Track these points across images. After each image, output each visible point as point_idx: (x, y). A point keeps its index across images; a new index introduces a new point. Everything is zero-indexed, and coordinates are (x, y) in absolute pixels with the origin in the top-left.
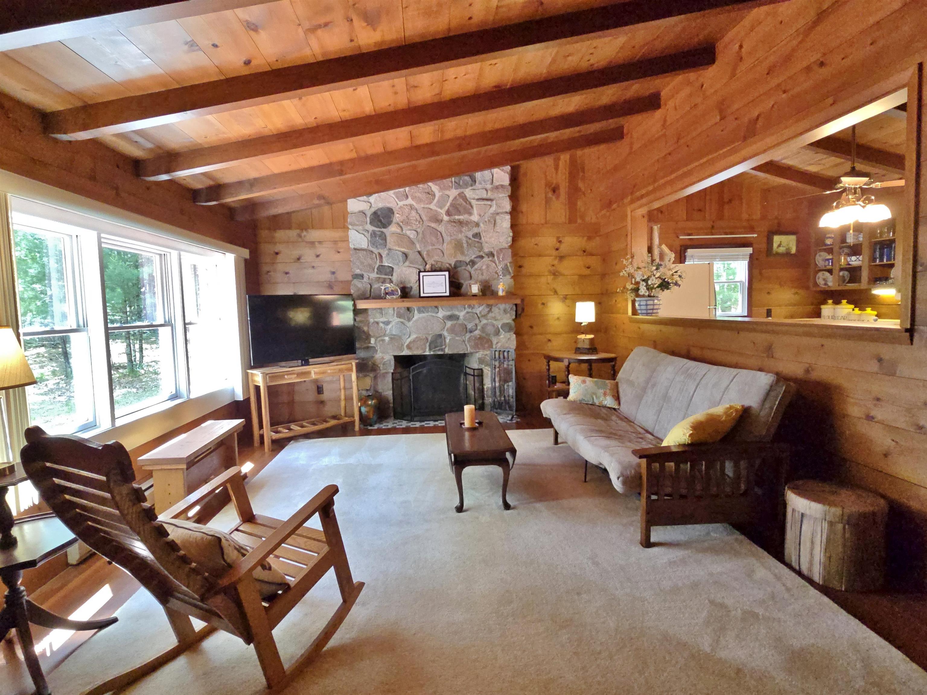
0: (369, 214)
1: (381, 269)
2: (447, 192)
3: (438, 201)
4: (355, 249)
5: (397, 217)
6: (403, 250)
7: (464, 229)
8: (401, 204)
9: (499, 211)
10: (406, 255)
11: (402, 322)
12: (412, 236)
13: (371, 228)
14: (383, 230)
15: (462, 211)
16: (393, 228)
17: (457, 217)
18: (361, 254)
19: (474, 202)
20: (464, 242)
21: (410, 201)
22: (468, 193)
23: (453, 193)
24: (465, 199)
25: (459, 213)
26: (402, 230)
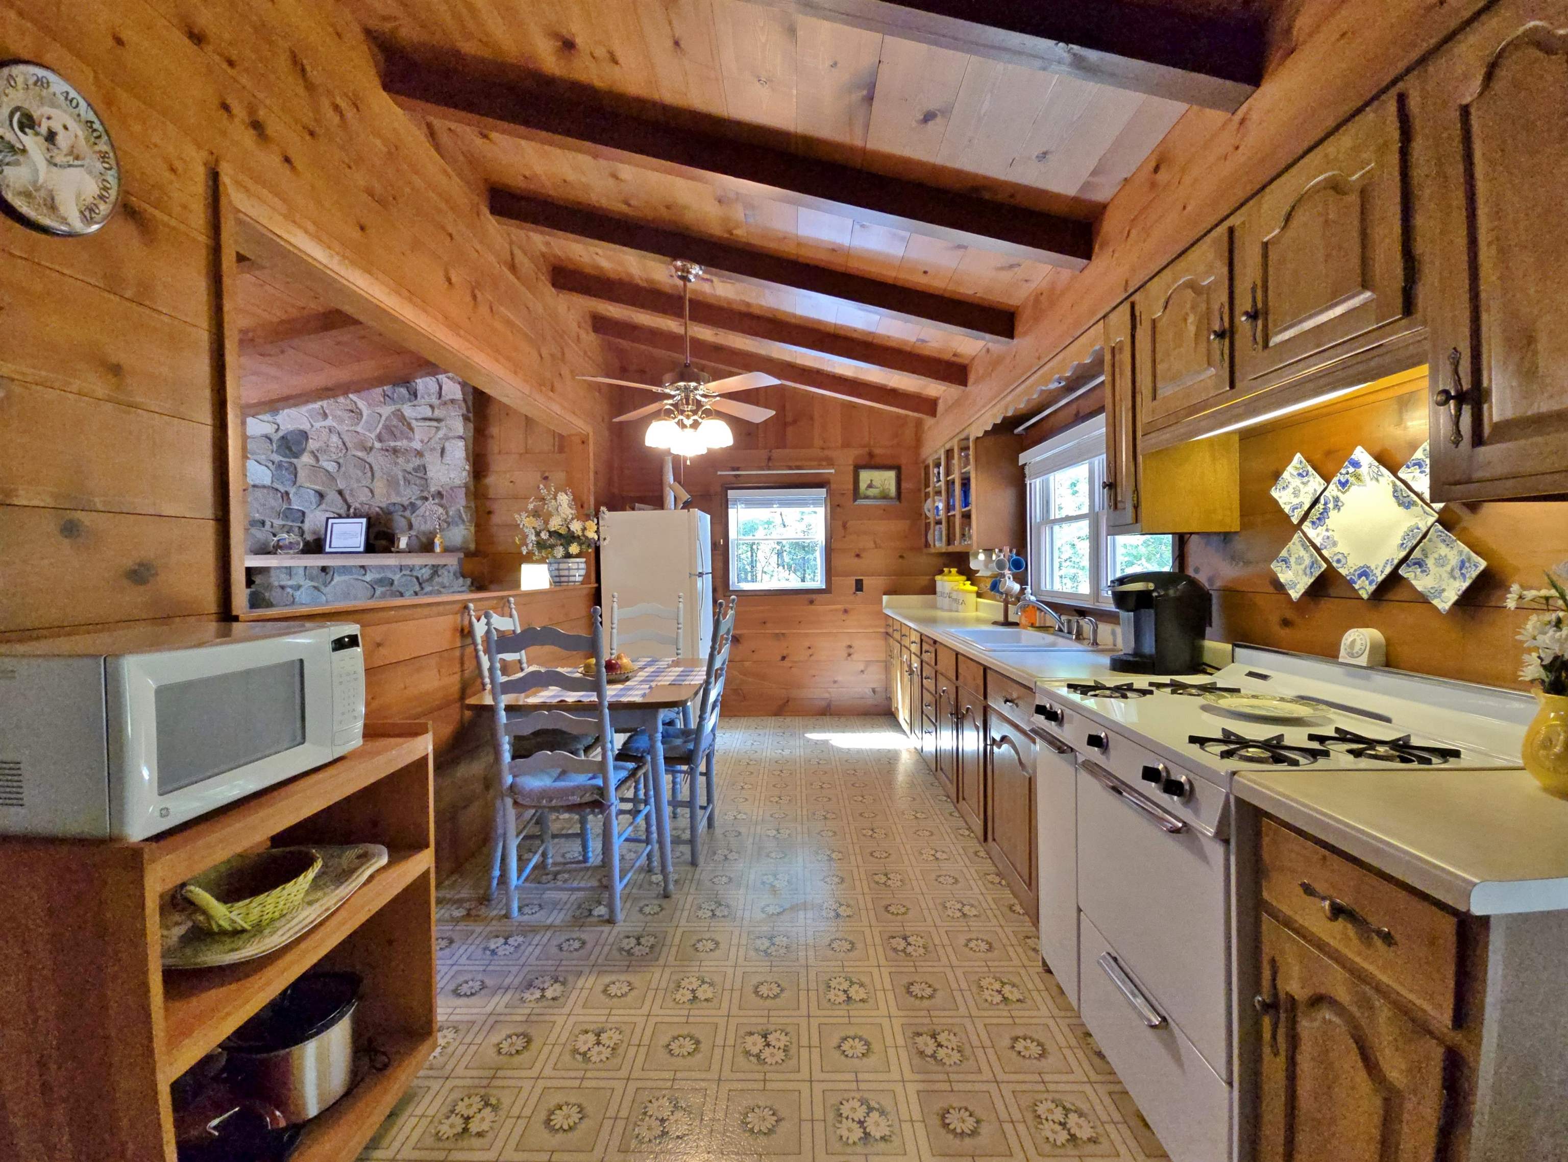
0: (275, 437)
1: (288, 514)
2: (379, 410)
3: (367, 422)
4: (254, 486)
5: (312, 445)
6: (317, 488)
7: (400, 460)
8: (317, 425)
9: (451, 435)
10: (321, 496)
11: (315, 587)
12: (330, 469)
13: (277, 458)
14: (294, 461)
15: (398, 435)
16: (306, 458)
17: (392, 444)
18: (259, 493)
19: (414, 423)
20: (400, 477)
21: (329, 422)
22: (408, 411)
23: (387, 410)
24: (402, 418)
25: (395, 438)
26: (318, 460)
